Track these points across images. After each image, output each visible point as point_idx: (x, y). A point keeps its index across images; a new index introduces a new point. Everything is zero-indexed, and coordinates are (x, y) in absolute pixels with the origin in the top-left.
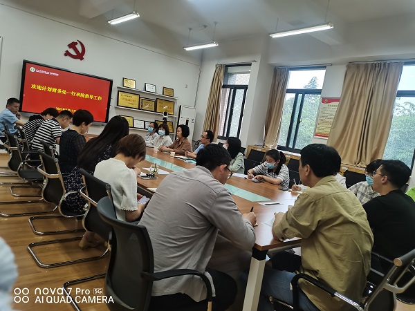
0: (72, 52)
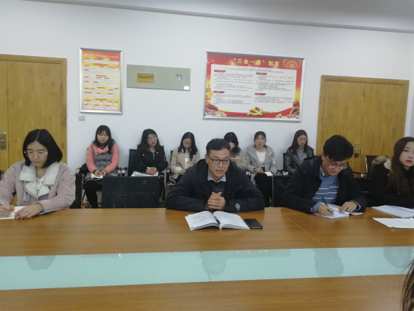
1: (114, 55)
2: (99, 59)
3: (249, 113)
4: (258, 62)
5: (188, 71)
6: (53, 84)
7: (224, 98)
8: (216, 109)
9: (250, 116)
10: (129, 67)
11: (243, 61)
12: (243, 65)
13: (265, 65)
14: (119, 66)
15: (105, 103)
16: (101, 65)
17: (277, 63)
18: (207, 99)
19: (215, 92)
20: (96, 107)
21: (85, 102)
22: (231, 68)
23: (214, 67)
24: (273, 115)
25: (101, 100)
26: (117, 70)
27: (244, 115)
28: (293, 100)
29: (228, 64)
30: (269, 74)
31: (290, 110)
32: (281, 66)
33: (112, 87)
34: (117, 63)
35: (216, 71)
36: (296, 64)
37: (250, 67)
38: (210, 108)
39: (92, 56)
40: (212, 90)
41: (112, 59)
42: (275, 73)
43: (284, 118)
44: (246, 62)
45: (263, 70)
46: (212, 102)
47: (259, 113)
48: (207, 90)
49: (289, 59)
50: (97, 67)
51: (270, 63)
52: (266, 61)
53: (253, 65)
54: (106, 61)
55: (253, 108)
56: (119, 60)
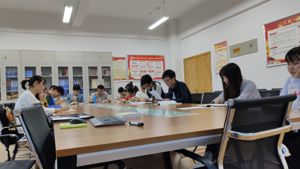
1: (224, 43)
2: (220, 47)
5: (256, 40)
7: (277, 51)
8: (273, 59)
10: (230, 48)
11: (287, 22)
12: (288, 24)
16: (220, 50)
18: (268, 54)
19: (272, 48)
22: (280, 30)
23: (269, 32)
26: (226, 50)
29: (278, 27)
34: (225, 47)
35: (271, 35)
37: (293, 24)
38: (270, 59)
39: (217, 47)
40: (270, 48)
46: (270, 56)
48: (267, 48)
53: (295, 22)
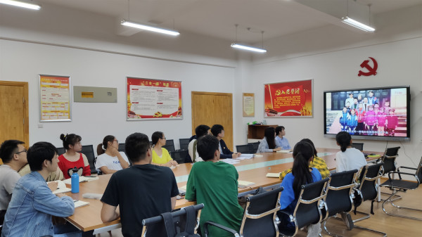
0: (365, 70)
1: (65, 79)
2: (54, 82)
3: (154, 115)
4: (157, 84)
5: (115, 90)
6: (17, 101)
7: (139, 107)
8: (134, 114)
9: (155, 117)
10: (75, 87)
11: (148, 83)
12: (149, 85)
13: (161, 85)
14: (68, 87)
15: (59, 114)
16: (55, 87)
17: (168, 84)
18: (128, 107)
19: (133, 103)
20: (52, 117)
21: (43, 114)
22: (142, 87)
23: (132, 87)
24: (168, 116)
25: (56, 112)
26: (67, 89)
27: (152, 117)
28: (178, 107)
29: (140, 85)
30: (164, 91)
31: (176, 113)
32: (170, 86)
33: (64, 101)
34: (67, 85)
35: (133, 89)
36: (178, 85)
37: (152, 87)
38: (131, 113)
39: (48, 80)
40: (131, 102)
41: (63, 82)
42: (167, 90)
43: (174, 118)
44: (150, 83)
45: (160, 88)
46: (132, 109)
47: (160, 115)
48: (128, 102)
49: (174, 82)
50: (52, 88)
51: (164, 84)
52: (161, 83)
53: (154, 85)
54: (58, 83)
55: (156, 112)
56: (68, 83)
